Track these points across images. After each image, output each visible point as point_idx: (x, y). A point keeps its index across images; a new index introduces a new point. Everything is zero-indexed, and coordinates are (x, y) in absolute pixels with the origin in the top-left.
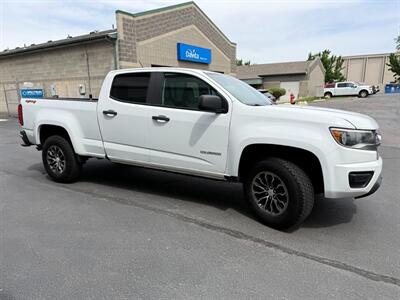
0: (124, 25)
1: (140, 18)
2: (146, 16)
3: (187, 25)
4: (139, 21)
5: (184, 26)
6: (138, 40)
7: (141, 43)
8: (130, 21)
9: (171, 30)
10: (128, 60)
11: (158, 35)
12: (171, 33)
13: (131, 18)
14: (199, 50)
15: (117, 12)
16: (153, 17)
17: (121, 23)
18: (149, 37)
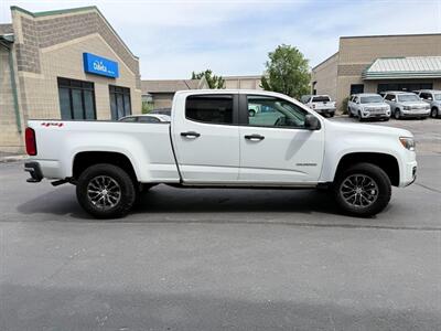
0: (23, 25)
1: (41, 19)
2: (48, 18)
3: (92, 32)
4: (40, 23)
5: (88, 33)
6: (41, 46)
7: (43, 50)
8: (29, 21)
9: (76, 37)
10: (30, 70)
11: (62, 41)
12: (76, 41)
13: (31, 18)
14: (107, 63)
15: (13, 8)
16: (57, 20)
17: (19, 23)
18: (52, 44)
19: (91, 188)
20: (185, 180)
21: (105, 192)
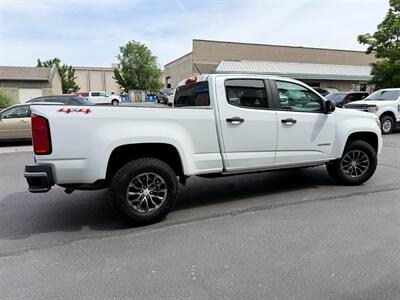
19: (132, 190)
20: (227, 168)
21: (147, 192)
